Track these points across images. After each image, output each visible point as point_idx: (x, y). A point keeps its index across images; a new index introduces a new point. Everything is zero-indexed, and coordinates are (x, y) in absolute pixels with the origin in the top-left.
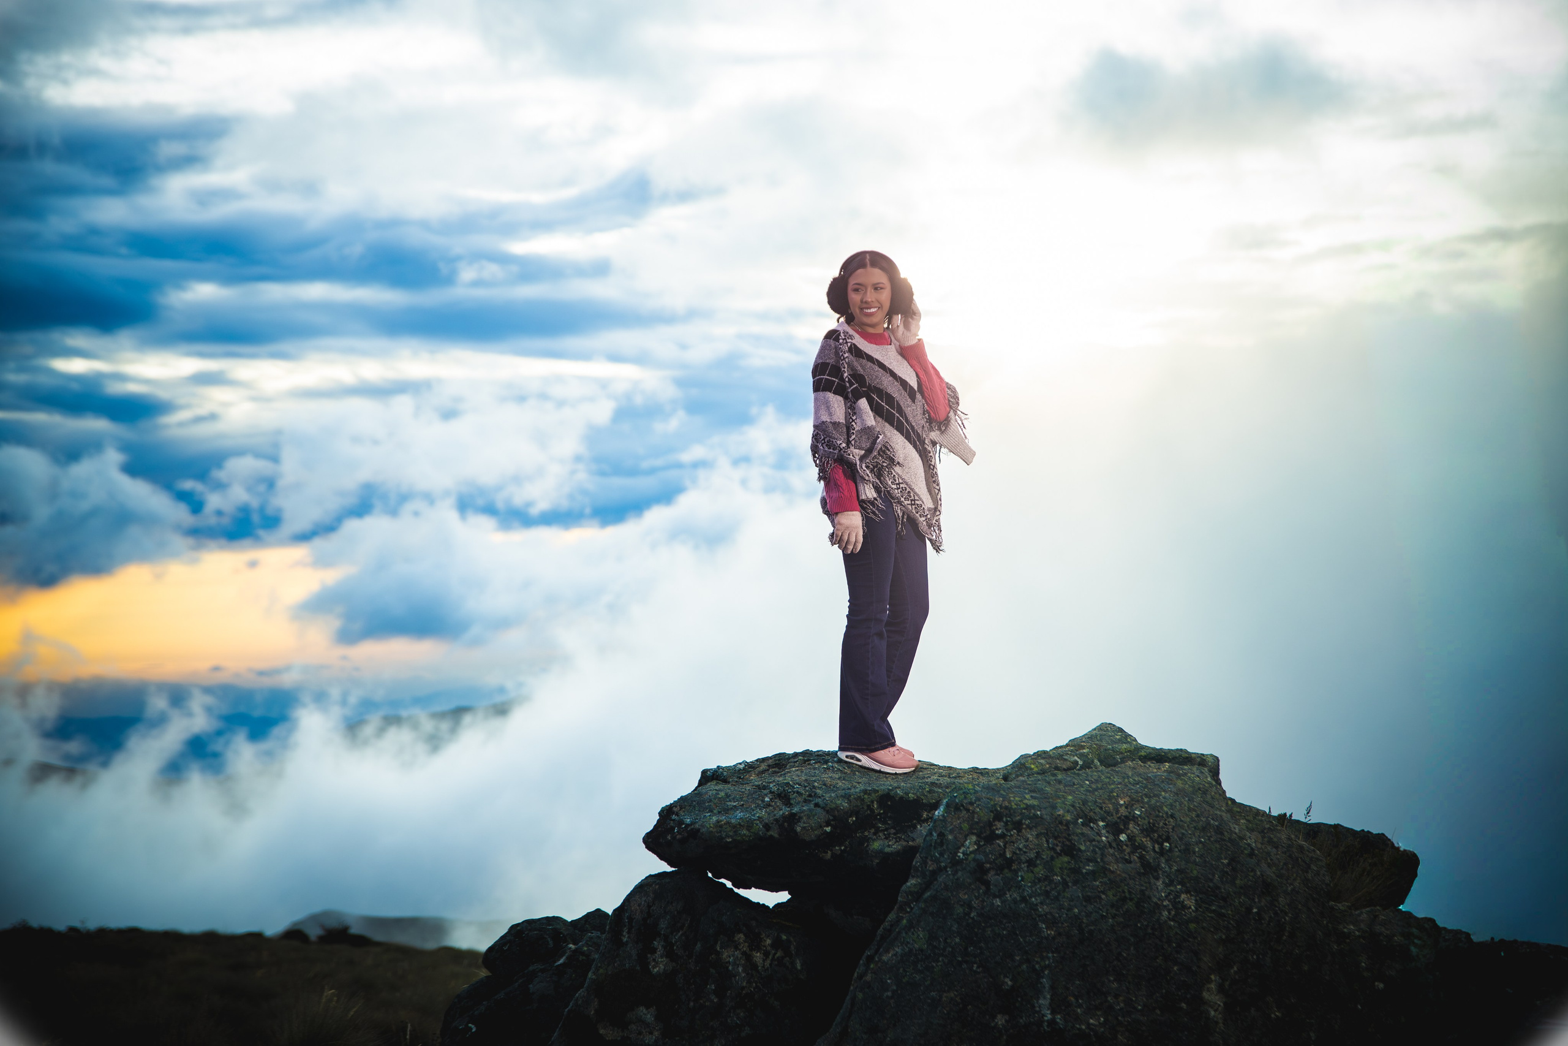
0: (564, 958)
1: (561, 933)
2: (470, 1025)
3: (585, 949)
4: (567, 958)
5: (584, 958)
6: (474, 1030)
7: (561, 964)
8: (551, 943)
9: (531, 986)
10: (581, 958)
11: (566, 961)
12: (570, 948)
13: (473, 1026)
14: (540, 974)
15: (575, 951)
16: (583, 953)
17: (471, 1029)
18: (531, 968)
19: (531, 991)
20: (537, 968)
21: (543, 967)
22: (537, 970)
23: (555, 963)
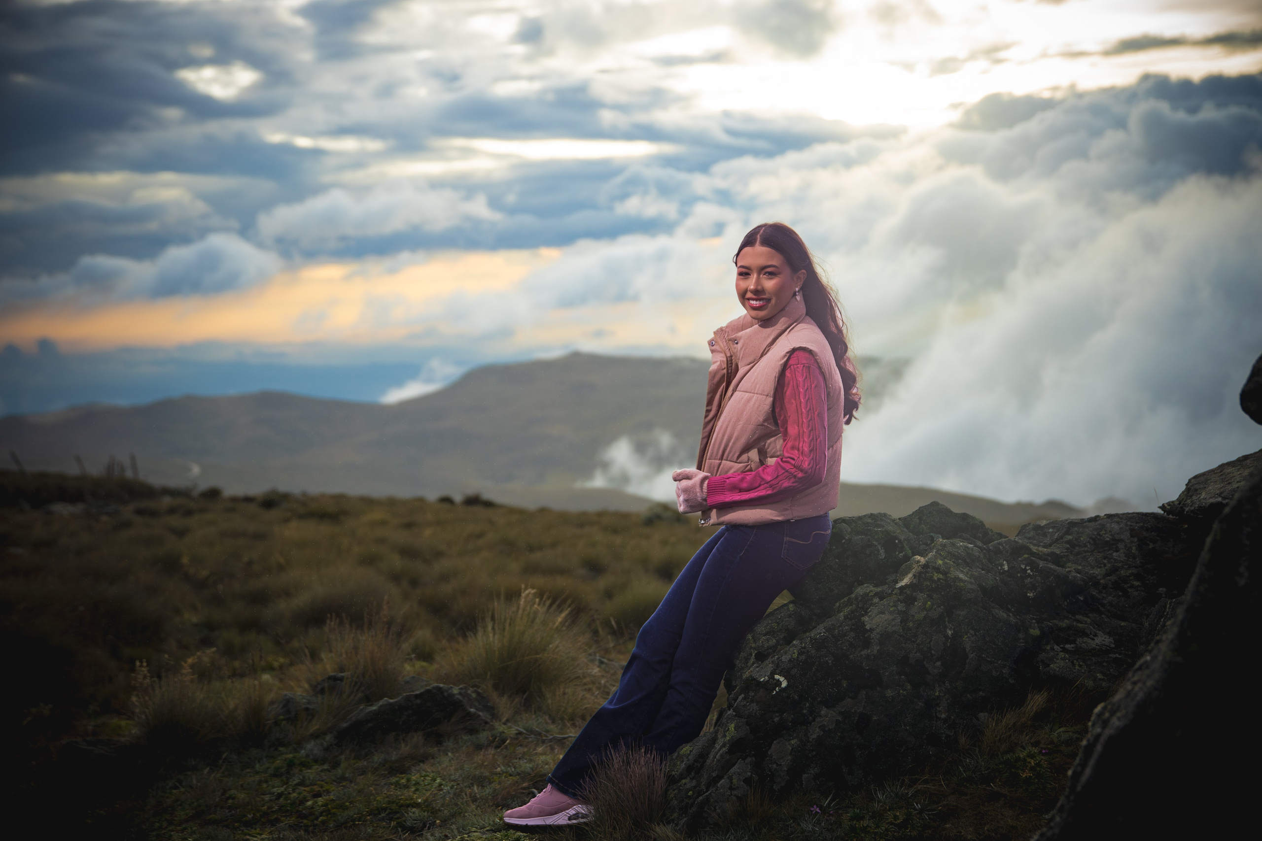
0: (910, 575)
1: (896, 538)
2: (777, 677)
3: (940, 562)
4: (914, 575)
5: (941, 576)
6: (784, 684)
7: (906, 586)
8: (882, 551)
9: (866, 619)
10: (936, 576)
11: (914, 582)
12: (919, 562)
13: (782, 679)
14: (876, 600)
15: (926, 566)
16: (937, 570)
17: (779, 683)
18: (860, 591)
19: (868, 627)
20: (871, 591)
21: (879, 589)
22: (871, 594)
23: (897, 583)
